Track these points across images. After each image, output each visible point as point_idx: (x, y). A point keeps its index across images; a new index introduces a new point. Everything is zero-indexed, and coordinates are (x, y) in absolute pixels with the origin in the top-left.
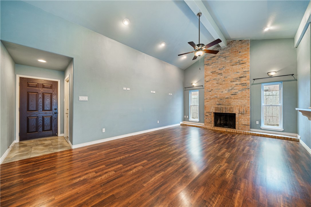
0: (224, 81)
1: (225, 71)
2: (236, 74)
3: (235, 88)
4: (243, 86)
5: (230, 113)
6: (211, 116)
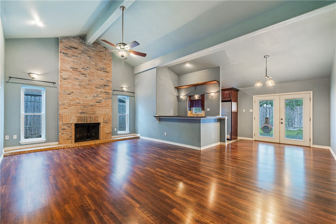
0: (88, 84)
1: (89, 72)
2: (101, 81)
3: (100, 95)
4: (107, 94)
5: (95, 122)
6: (71, 129)
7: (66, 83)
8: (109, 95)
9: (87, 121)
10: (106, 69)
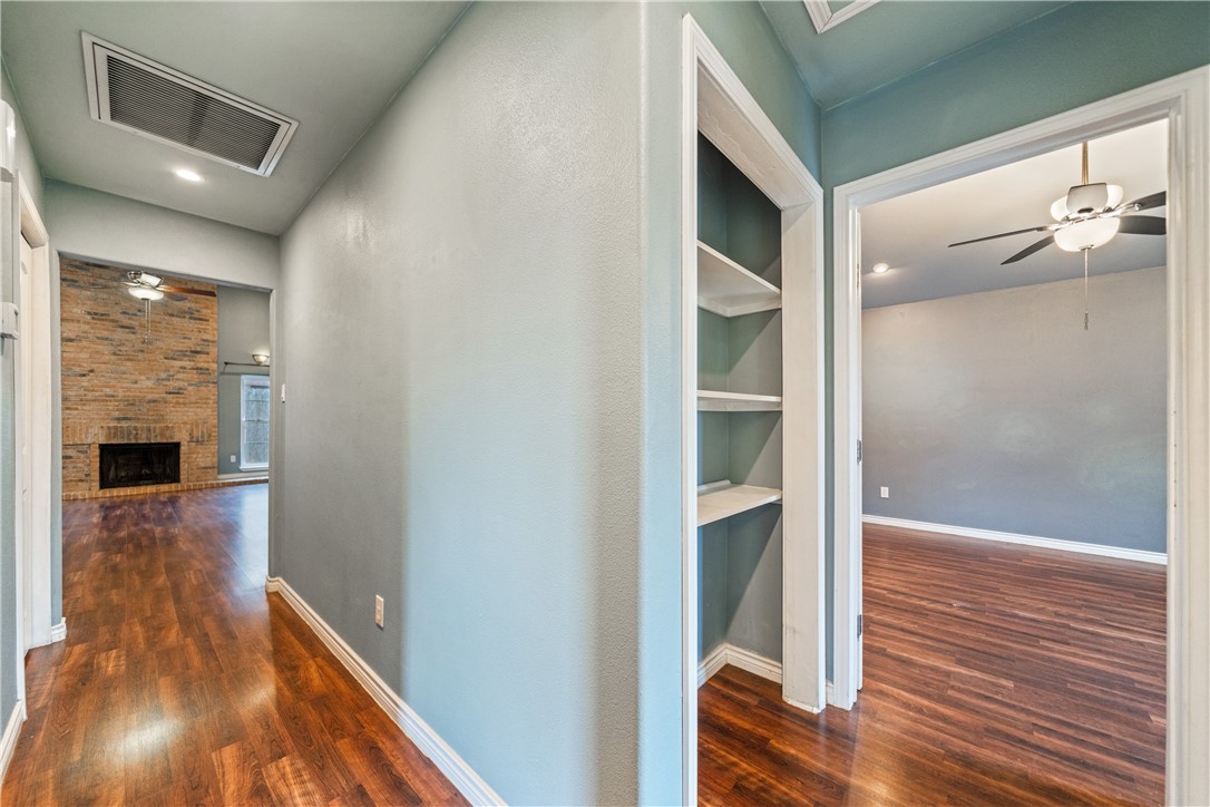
0: (142, 351)
1: (144, 322)
2: (183, 340)
4: (202, 374)
5: (164, 441)
6: (88, 457)
7: (72, 349)
8: (209, 374)
9: (136, 439)
10: (198, 311)
